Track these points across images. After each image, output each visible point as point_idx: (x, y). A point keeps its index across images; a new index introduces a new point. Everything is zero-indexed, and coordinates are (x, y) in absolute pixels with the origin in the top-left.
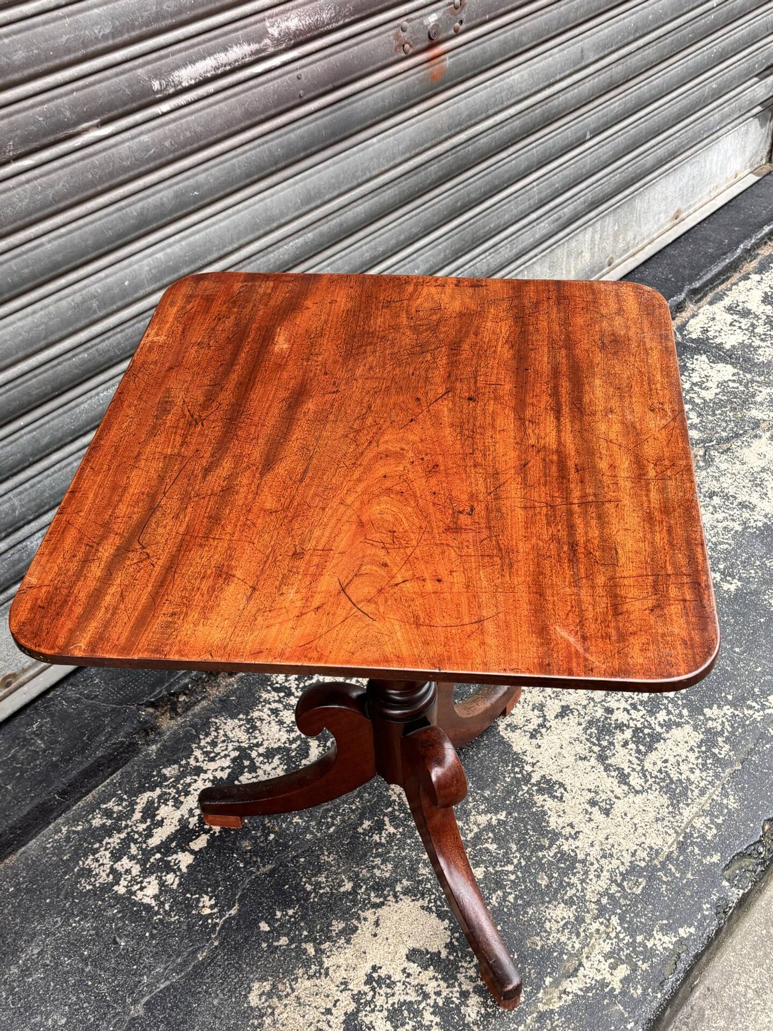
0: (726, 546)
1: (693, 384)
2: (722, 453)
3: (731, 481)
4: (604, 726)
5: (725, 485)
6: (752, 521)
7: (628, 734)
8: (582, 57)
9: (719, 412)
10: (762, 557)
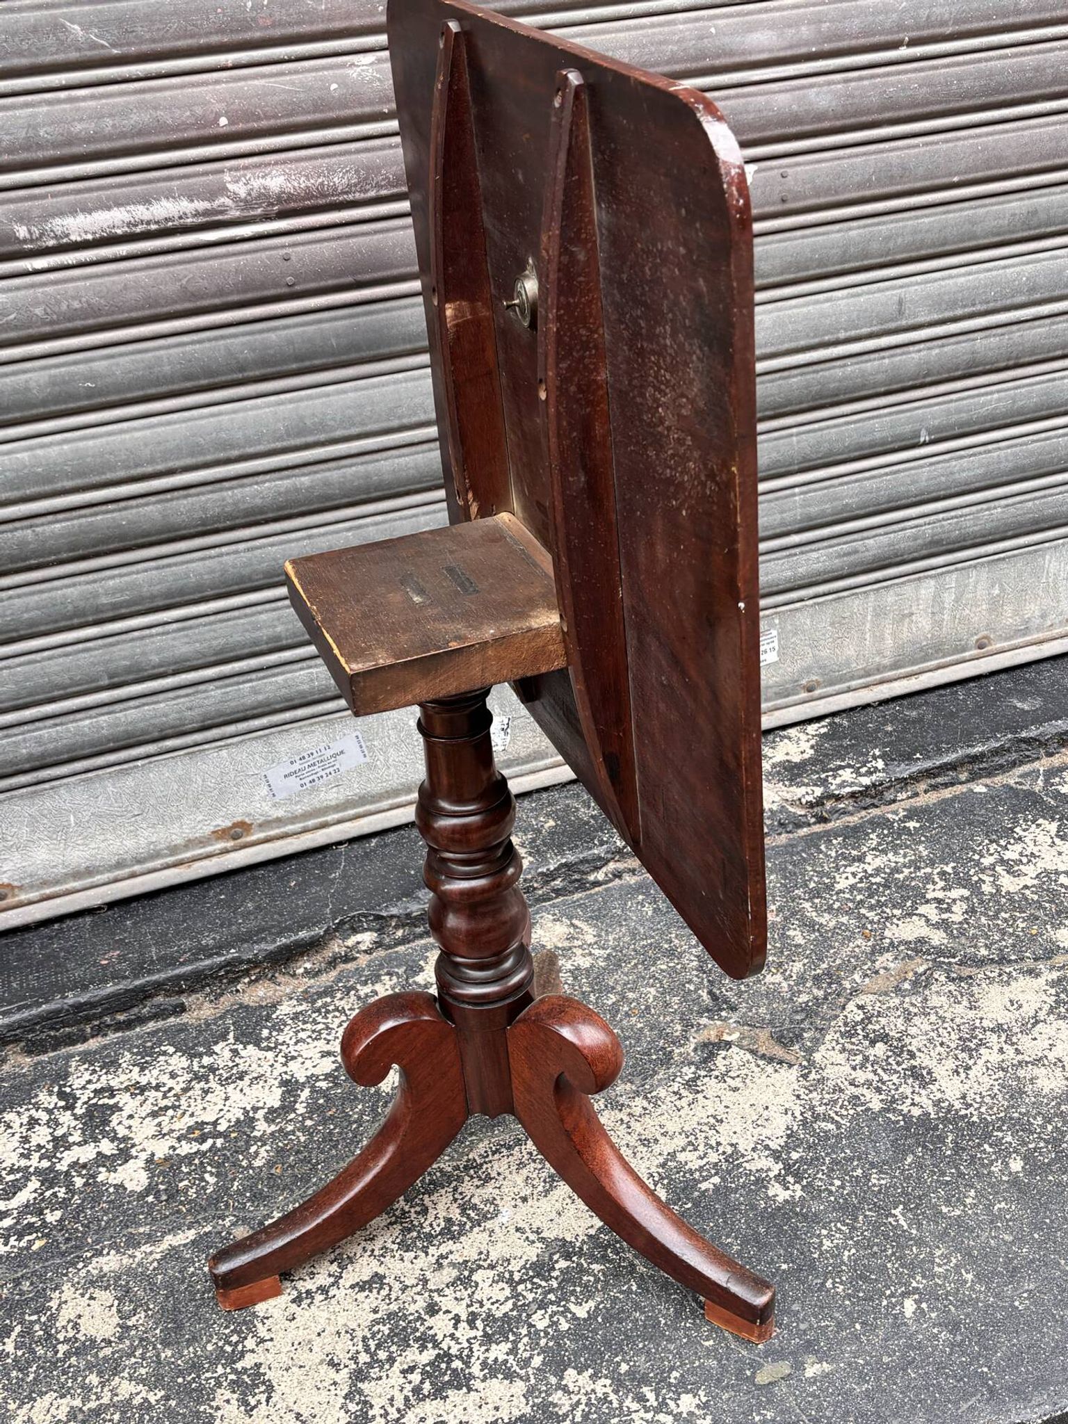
0: (831, 1126)
1: (1002, 861)
2: (953, 980)
3: (930, 1028)
4: (404, 1329)
5: (913, 1031)
6: (909, 1101)
7: (430, 1354)
9: (1007, 916)
10: (873, 1165)
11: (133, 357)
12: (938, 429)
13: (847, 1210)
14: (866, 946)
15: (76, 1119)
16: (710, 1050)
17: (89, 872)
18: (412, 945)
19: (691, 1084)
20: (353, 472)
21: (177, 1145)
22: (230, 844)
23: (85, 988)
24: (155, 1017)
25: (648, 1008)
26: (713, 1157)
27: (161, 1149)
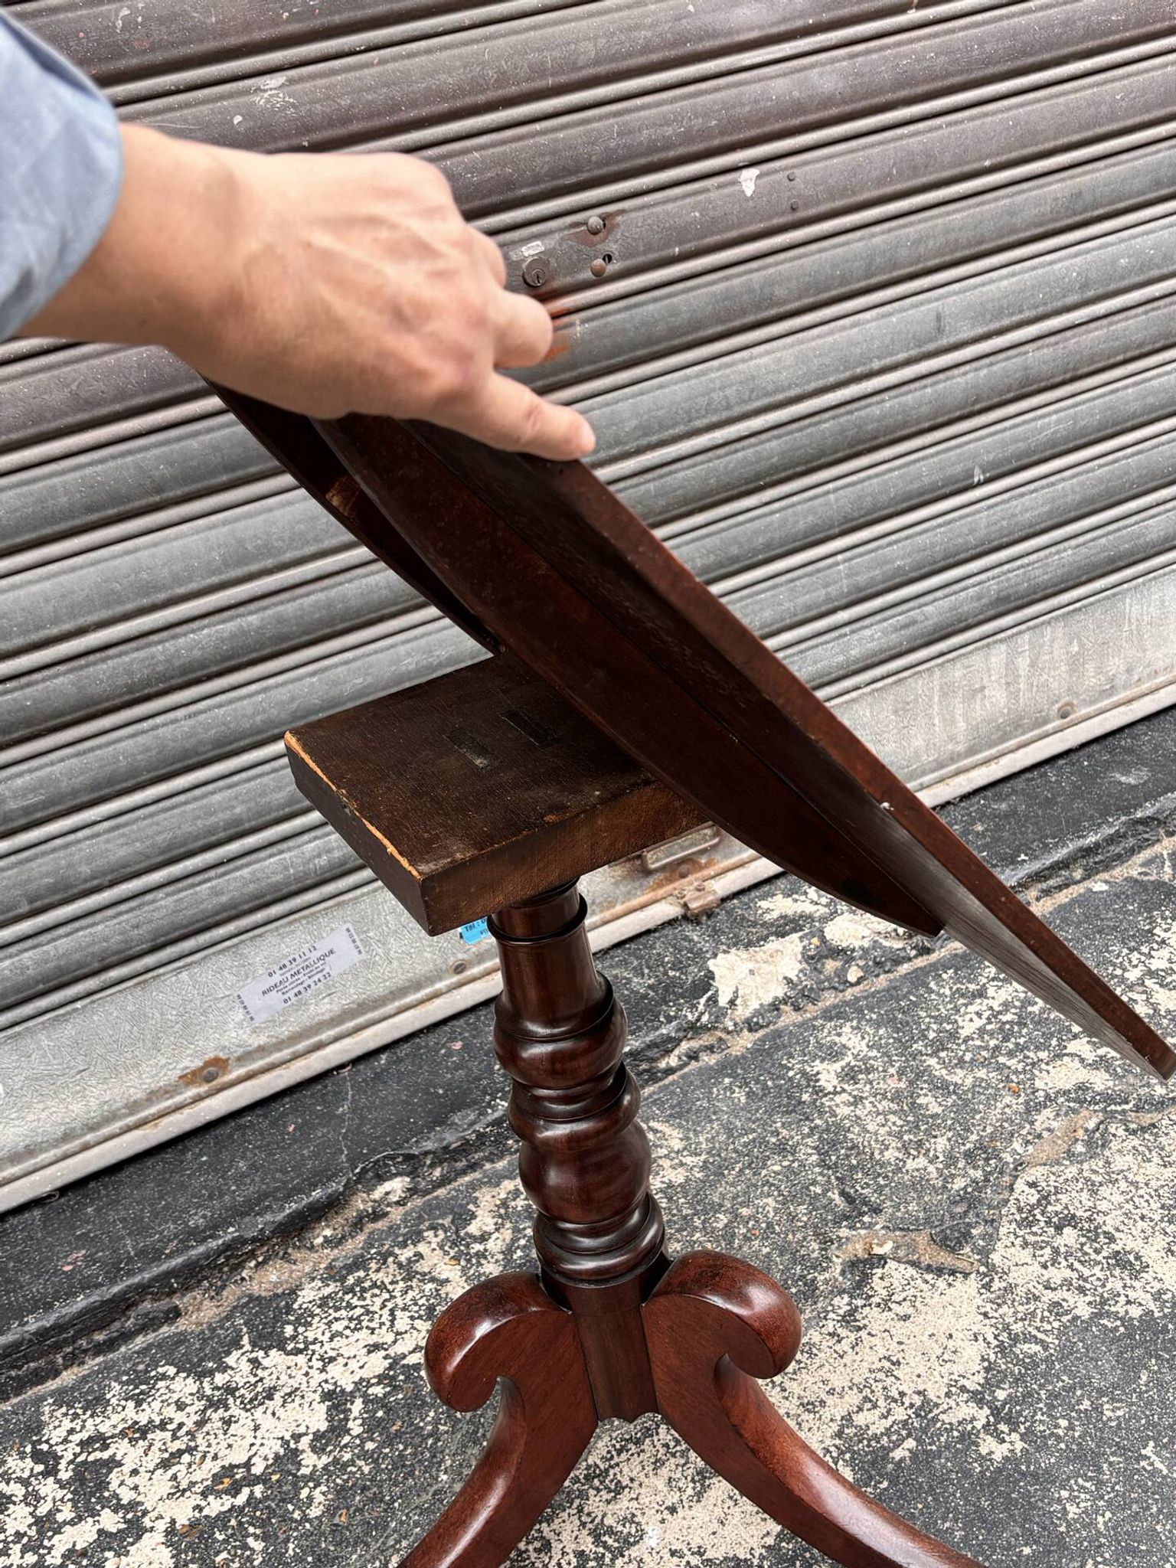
0: (1036, 1348)
1: (1151, 973)
2: (1134, 1132)
3: (1121, 1199)
5: (1103, 1206)
6: (1122, 1300)
8: (940, 330)
10: (1101, 1393)
11: (19, 490)
12: (994, 464)
13: (1085, 1458)
14: (1017, 1104)
15: (62, 1487)
16: (862, 1268)
17: (30, 1151)
18: (455, 1184)
19: (849, 1319)
20: (312, 600)
21: (203, 1503)
22: (203, 1089)
23: (49, 1307)
24: (142, 1329)
25: (770, 1225)
26: (900, 1413)
27: (183, 1512)
